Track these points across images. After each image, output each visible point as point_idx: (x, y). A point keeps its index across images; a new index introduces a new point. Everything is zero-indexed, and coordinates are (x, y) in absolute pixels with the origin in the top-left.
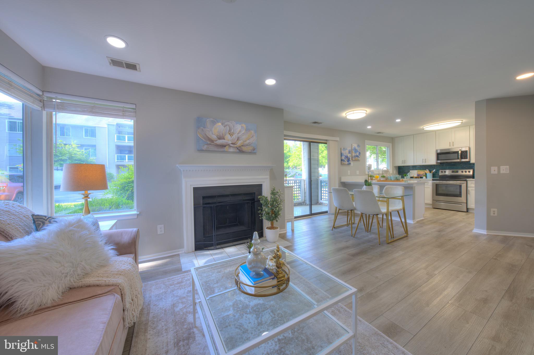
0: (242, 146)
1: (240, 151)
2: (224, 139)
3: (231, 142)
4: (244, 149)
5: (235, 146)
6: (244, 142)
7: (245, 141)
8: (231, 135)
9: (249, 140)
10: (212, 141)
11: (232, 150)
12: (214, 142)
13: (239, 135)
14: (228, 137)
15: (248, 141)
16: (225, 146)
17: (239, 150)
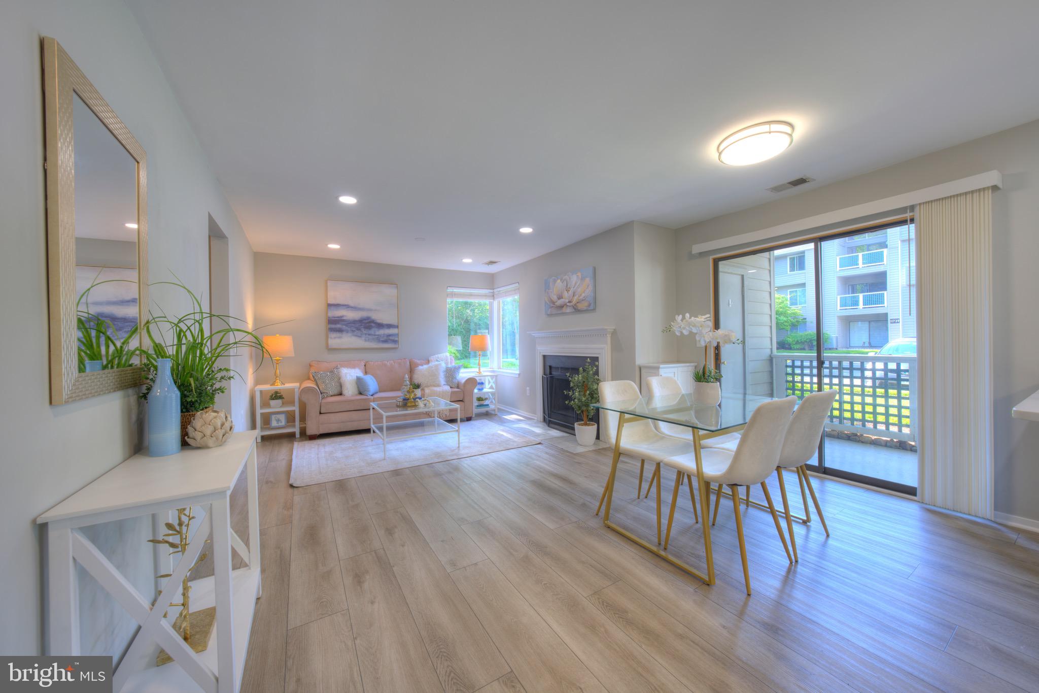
0: (578, 303)
1: (577, 310)
2: (562, 298)
3: (567, 301)
4: (580, 306)
5: (571, 304)
6: (579, 297)
7: (581, 295)
8: (568, 291)
9: (584, 292)
10: (554, 303)
11: (568, 310)
12: (556, 304)
13: (575, 288)
14: (566, 294)
15: (583, 295)
16: (563, 307)
17: (575, 309)
